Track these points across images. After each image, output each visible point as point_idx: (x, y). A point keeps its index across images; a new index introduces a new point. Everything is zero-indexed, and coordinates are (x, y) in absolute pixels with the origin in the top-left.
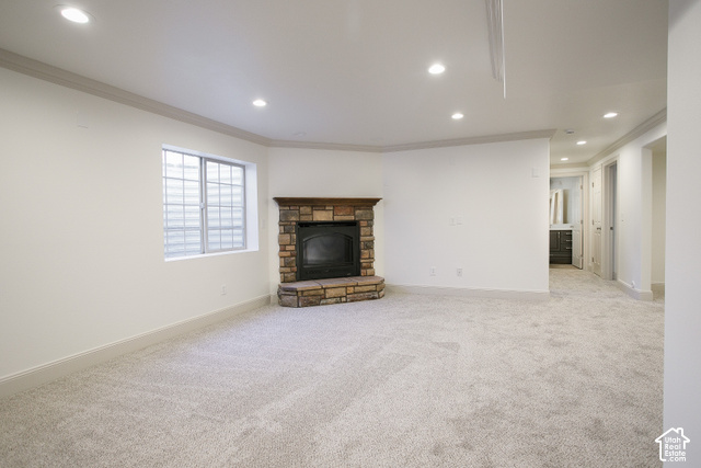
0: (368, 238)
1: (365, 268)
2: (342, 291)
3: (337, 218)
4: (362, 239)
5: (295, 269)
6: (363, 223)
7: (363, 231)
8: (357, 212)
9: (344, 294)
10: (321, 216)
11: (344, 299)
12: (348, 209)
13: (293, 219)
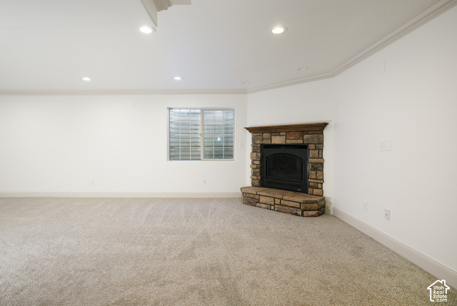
0: (315, 160)
1: (313, 187)
2: (270, 201)
3: (289, 142)
4: (310, 160)
5: (259, 178)
6: (311, 147)
7: (312, 153)
8: (306, 136)
9: (273, 203)
10: (277, 140)
11: (272, 208)
12: (297, 134)
13: (258, 142)
